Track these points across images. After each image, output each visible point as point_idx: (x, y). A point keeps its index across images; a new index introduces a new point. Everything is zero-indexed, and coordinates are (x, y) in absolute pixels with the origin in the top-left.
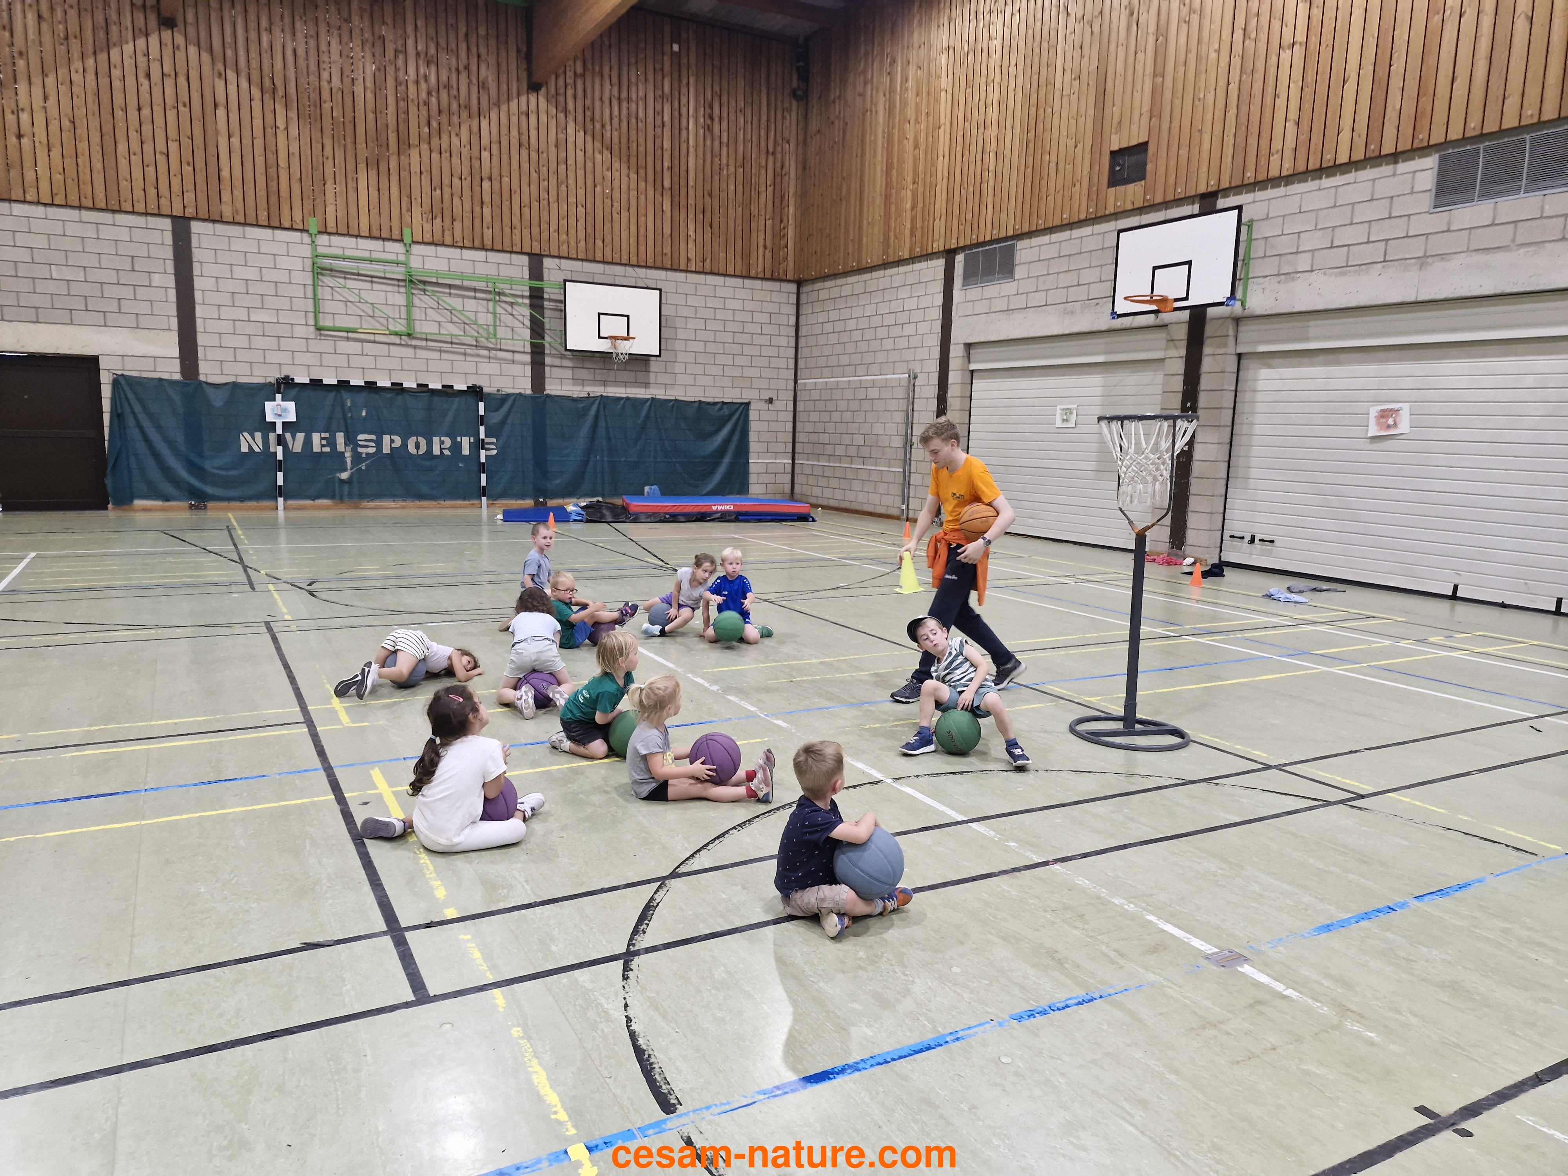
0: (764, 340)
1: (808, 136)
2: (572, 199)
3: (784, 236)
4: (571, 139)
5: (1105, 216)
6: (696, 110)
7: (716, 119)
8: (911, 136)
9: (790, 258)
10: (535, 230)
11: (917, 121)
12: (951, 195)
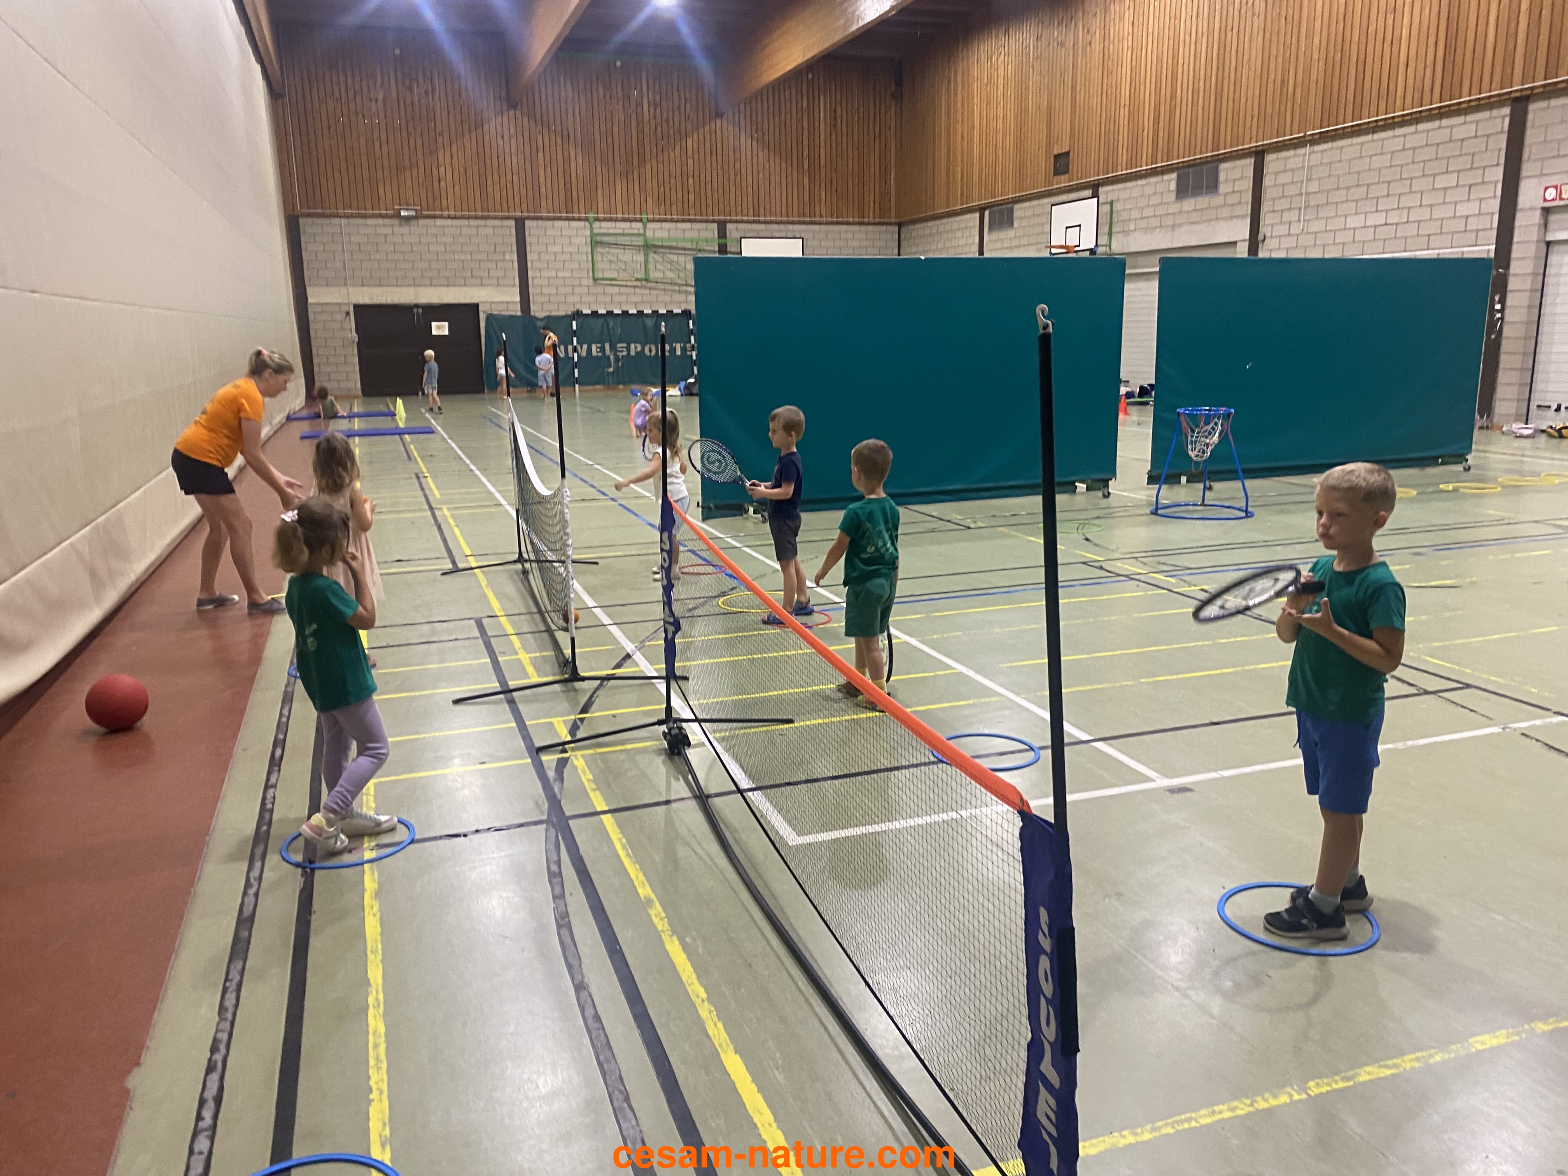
1: (903, 125)
3: (888, 194)
4: (743, 144)
5: (1049, 193)
6: (825, 115)
7: (839, 119)
8: (959, 132)
9: (893, 209)
10: (721, 206)
11: (962, 123)
12: (980, 176)
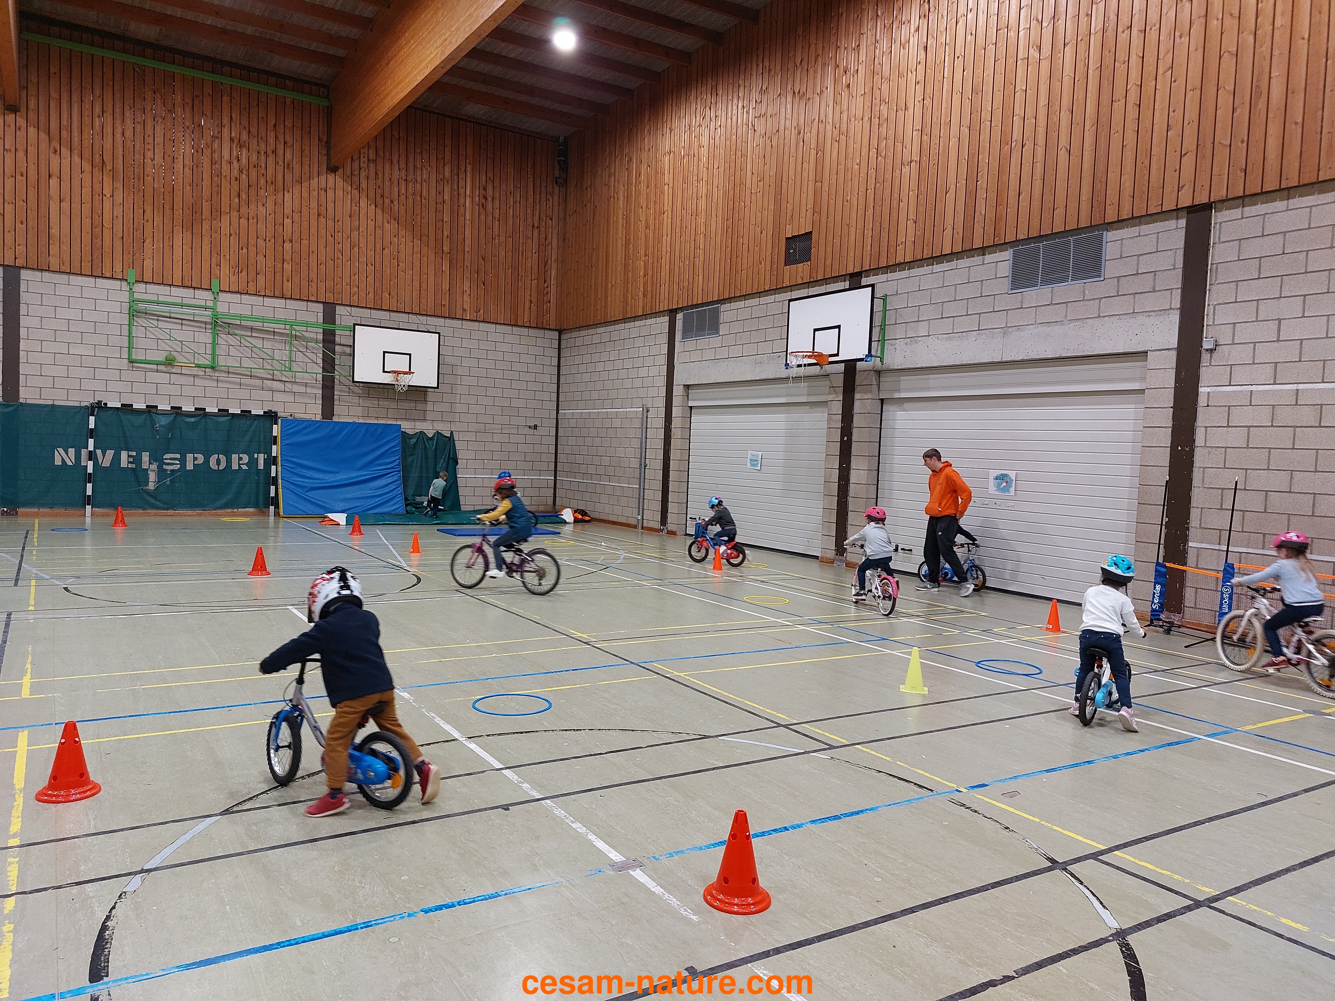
0: (531, 377)
1: (567, 214)
2: (363, 259)
3: (547, 293)
4: (363, 212)
5: (783, 288)
6: (472, 191)
7: (490, 199)
8: (643, 219)
9: (553, 311)
10: (330, 283)
11: (647, 207)
12: (672, 267)
